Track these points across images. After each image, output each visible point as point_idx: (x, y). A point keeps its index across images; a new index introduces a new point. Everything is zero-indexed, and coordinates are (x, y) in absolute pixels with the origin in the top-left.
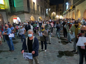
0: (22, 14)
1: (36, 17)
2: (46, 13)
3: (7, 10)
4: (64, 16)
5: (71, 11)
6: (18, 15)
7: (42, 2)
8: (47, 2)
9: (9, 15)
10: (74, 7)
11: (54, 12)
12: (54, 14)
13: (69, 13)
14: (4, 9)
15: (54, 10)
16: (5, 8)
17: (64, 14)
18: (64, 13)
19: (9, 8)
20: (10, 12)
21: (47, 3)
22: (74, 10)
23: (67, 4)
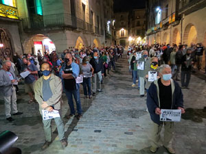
0: (60, 32)
1: (88, 39)
2: (106, 31)
3: (22, 20)
4: (148, 39)
5: (169, 27)
6: (48, 35)
7: (100, 4)
8: (108, 5)
9: (27, 33)
10: (179, 18)
11: (123, 29)
12: (123, 34)
13: (163, 32)
14: (14, 17)
15: (122, 23)
16: (16, 16)
17: (149, 35)
18: (148, 32)
19: (27, 16)
20: (29, 27)
21: (107, 7)
22: (178, 24)
23: (158, 9)
